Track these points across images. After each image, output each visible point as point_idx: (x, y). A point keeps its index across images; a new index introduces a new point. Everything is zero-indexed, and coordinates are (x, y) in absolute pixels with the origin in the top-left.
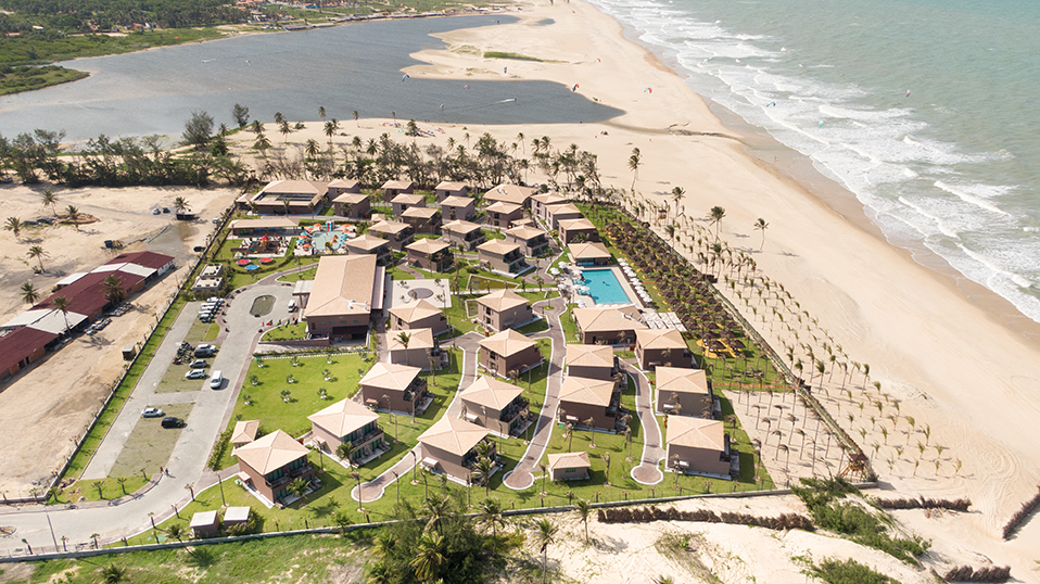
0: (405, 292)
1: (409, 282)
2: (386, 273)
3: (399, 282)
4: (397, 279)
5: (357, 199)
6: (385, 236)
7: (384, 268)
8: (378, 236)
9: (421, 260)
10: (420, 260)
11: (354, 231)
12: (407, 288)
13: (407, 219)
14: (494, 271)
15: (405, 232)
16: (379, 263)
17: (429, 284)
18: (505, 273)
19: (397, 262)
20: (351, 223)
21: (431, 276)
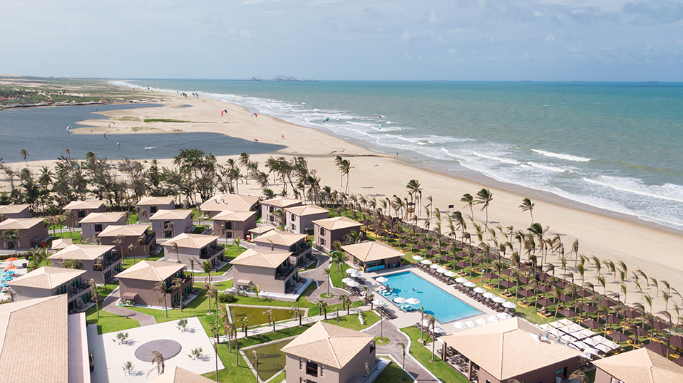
0: (128, 353)
1: (133, 333)
2: (88, 323)
3: (114, 335)
4: (110, 330)
5: (29, 223)
6: (79, 265)
7: (83, 315)
8: (67, 266)
9: (144, 293)
10: (140, 293)
11: (25, 266)
12: (131, 343)
13: (106, 240)
14: (261, 294)
15: (108, 257)
16: (73, 308)
17: (167, 330)
18: (280, 295)
19: (101, 302)
20: (20, 256)
21: (167, 318)
